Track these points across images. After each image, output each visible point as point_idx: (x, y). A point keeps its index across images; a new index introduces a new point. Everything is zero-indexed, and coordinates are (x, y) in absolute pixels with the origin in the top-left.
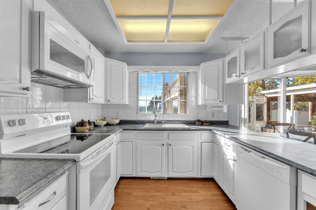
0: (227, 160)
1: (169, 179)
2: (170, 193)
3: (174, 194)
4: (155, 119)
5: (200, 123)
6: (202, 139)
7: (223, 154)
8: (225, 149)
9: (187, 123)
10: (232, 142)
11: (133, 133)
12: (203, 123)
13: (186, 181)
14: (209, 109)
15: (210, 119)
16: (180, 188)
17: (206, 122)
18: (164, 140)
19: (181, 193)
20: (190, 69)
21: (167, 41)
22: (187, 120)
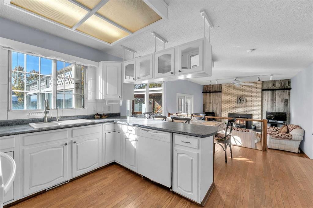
0: (130, 142)
1: (72, 181)
2: (81, 192)
3: (85, 190)
4: (45, 117)
5: (100, 117)
6: (106, 130)
7: (125, 139)
8: (127, 135)
9: (86, 118)
10: (135, 128)
11: (14, 138)
12: (102, 116)
13: (92, 175)
14: (108, 103)
15: (107, 112)
16: (89, 182)
17: (104, 115)
18: (67, 138)
19: (91, 186)
20: (89, 63)
21: (75, 29)
22: (86, 114)
